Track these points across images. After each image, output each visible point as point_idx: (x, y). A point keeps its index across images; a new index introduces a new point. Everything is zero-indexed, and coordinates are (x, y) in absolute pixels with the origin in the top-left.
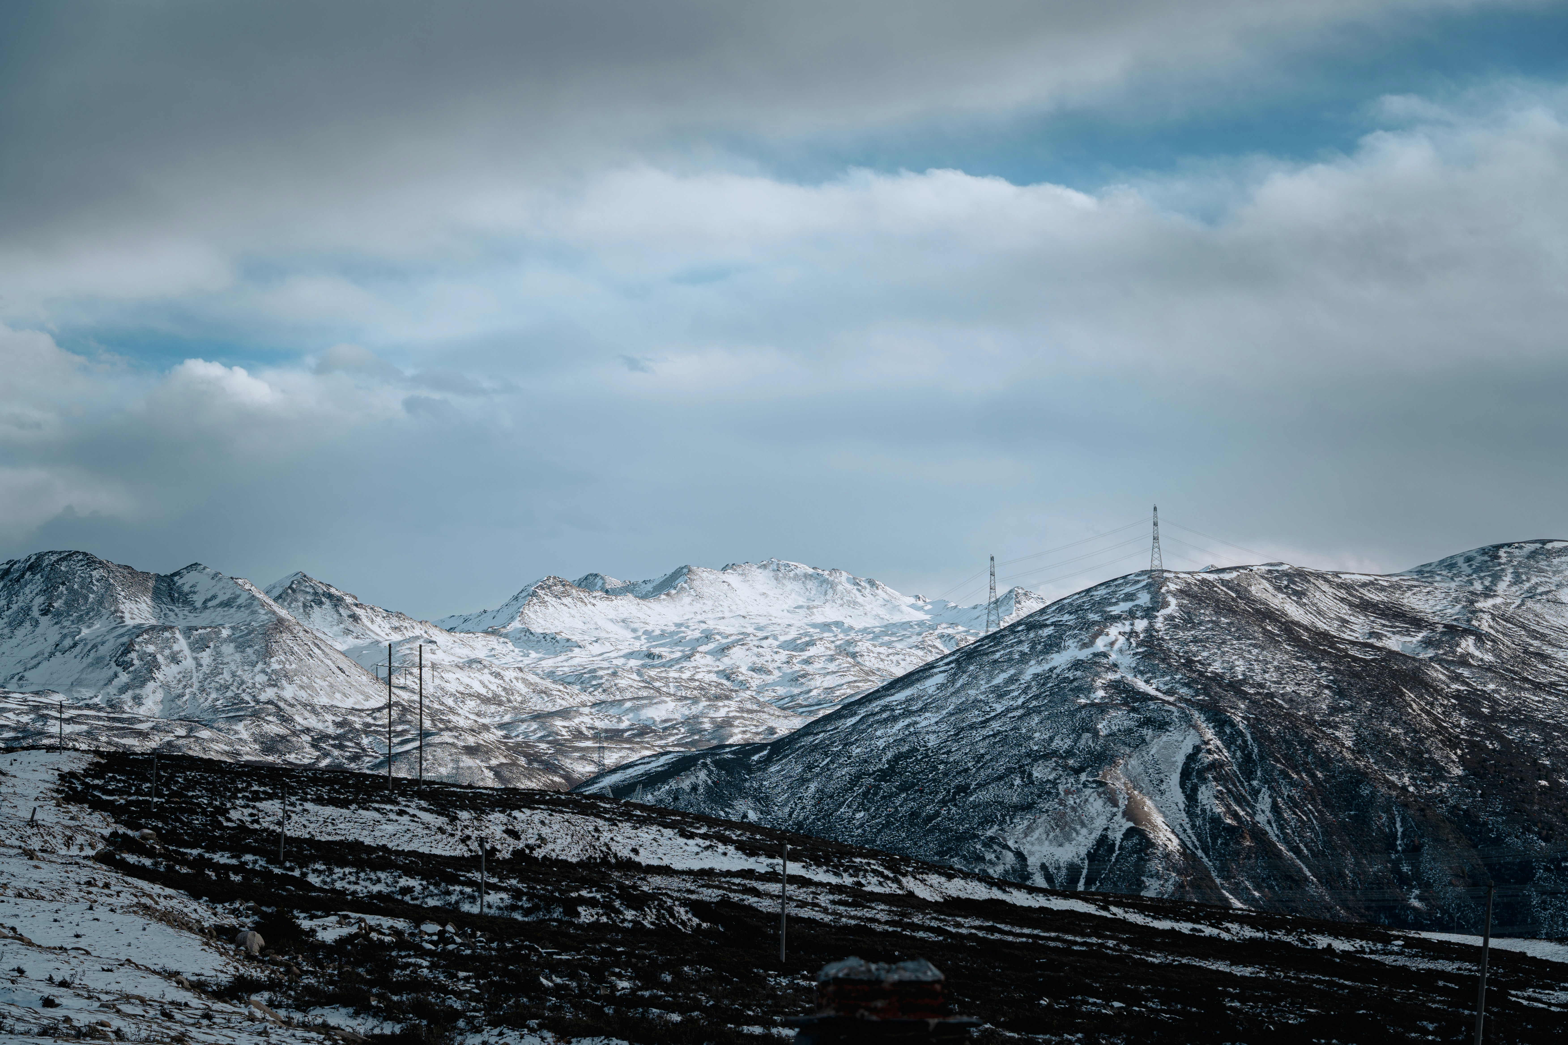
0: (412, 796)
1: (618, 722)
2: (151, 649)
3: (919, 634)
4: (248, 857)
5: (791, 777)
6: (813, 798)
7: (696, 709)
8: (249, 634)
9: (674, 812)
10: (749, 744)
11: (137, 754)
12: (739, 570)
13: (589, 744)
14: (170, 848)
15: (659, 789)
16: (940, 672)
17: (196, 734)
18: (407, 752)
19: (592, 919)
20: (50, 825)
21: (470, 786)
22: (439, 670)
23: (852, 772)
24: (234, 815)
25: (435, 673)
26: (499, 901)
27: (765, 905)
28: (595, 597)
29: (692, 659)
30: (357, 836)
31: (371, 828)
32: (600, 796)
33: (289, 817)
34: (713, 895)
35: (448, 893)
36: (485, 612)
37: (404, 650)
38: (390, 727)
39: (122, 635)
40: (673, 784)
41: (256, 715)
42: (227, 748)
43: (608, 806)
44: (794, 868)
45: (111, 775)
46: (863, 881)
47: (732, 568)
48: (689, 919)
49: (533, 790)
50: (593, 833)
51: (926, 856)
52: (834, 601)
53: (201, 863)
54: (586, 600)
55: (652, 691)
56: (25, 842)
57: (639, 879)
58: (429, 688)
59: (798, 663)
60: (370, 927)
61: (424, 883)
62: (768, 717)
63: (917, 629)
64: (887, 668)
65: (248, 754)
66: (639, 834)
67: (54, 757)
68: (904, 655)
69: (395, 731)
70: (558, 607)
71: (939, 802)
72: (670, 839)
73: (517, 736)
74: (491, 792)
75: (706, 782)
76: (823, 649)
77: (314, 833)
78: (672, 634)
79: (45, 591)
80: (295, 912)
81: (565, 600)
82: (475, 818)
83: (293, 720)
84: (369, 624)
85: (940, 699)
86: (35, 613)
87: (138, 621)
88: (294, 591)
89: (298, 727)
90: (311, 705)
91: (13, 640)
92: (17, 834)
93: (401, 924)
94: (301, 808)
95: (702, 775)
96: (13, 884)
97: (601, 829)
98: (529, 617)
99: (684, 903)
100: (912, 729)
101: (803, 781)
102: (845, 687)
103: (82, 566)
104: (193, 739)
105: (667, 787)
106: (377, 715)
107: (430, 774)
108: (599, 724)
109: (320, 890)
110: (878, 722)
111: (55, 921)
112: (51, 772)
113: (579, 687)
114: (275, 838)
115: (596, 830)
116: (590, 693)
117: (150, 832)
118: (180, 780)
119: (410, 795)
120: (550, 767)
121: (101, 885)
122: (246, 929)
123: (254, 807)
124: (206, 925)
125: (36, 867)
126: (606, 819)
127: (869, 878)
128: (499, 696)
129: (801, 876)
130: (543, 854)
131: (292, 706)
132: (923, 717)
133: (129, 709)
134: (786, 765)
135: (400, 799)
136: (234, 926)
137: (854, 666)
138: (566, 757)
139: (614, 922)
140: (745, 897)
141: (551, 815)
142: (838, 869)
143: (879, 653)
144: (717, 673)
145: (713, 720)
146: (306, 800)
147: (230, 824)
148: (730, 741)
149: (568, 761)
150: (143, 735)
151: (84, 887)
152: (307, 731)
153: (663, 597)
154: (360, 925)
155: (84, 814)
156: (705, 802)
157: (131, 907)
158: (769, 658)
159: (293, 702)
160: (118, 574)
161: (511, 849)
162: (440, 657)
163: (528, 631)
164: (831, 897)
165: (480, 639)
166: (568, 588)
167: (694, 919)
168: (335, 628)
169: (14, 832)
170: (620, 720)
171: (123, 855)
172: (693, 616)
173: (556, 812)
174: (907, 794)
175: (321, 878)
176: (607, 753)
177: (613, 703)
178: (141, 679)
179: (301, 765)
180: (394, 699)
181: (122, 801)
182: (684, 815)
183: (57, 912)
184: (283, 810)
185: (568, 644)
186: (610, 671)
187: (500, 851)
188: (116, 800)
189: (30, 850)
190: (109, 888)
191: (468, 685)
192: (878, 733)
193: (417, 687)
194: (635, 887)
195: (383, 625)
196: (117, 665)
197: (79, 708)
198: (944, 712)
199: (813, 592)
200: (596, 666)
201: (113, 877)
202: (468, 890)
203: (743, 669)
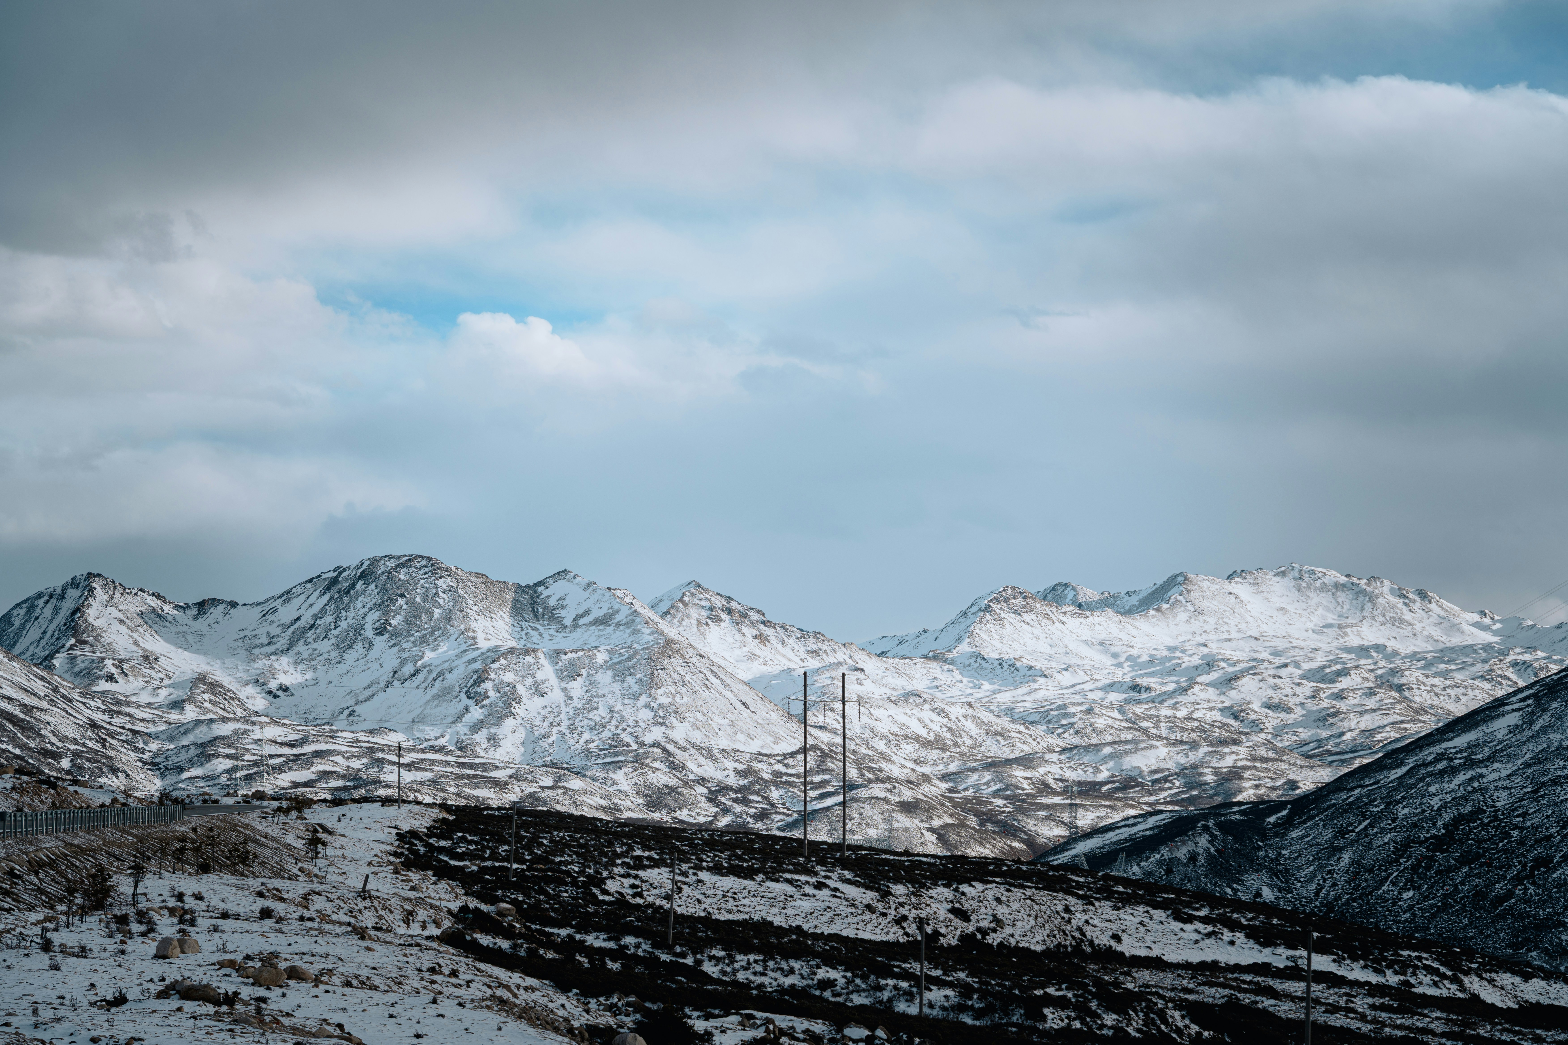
0: (834, 865)
1: (1094, 773)
2: (509, 677)
3: (1485, 661)
4: (629, 940)
5: (1318, 844)
6: (1347, 872)
7: (1194, 757)
8: (630, 658)
9: (1167, 889)
10: (1263, 802)
11: (492, 809)
12: (1250, 579)
13: (1058, 800)
14: (533, 926)
15: (1148, 858)
16: (1514, 710)
17: (566, 785)
18: (827, 809)
19: (1062, 1024)
20: (386, 896)
21: (906, 853)
22: (867, 706)
23: (1398, 839)
24: (612, 886)
25: (862, 709)
26: (943, 999)
27: (1285, 1009)
28: (1065, 613)
29: (1189, 692)
30: (764, 915)
31: (781, 905)
32: (1072, 867)
33: (680, 890)
34: (1217, 995)
35: (880, 988)
36: (925, 631)
37: (823, 679)
38: (805, 778)
39: (474, 660)
40: (1165, 852)
41: (638, 760)
42: (603, 802)
43: (1082, 880)
44: (1322, 962)
45: (460, 834)
46: (1412, 981)
47: (1240, 576)
48: (1186, 1026)
49: (986, 858)
50: (1063, 914)
51: (1495, 948)
52: (1373, 618)
53: (570, 946)
54: (1053, 617)
55: (1138, 733)
56: (355, 917)
57: (1121, 973)
58: (854, 728)
59: (1327, 698)
60: (781, 1030)
61: (849, 975)
62: (1287, 767)
63: (1483, 655)
64: (1444, 704)
65: (629, 809)
66: (1122, 916)
67: (391, 811)
68: (1466, 687)
69: (811, 783)
70: (1018, 625)
71: (1512, 879)
72: (1162, 923)
73: (966, 789)
74: (932, 861)
75: (1207, 850)
76: (1359, 680)
77: (710, 910)
78: (1164, 660)
79: (380, 605)
80: (687, 1010)
81: (1026, 617)
82: (913, 893)
83: (684, 768)
84: (779, 646)
85: (1513, 745)
86: (369, 632)
87: (494, 643)
88: (685, 605)
89: (692, 777)
90: (706, 749)
91: (342, 666)
92: (346, 908)
93: (818, 1027)
94: (694, 878)
95: (1203, 841)
96: (340, 969)
97: (1072, 909)
98: (981, 638)
99: (1180, 1005)
100: (1476, 784)
101: (1334, 850)
102: (1388, 729)
103: (426, 573)
104: (561, 791)
105: (1158, 856)
106: (790, 761)
107: (855, 837)
108: (1070, 775)
109: (718, 982)
110: (1431, 774)
111: (391, 1016)
112: (387, 830)
113: (1044, 728)
114: (662, 916)
115: (1067, 910)
116: (1059, 735)
117: (508, 906)
118: (545, 841)
119: (831, 863)
120: (1008, 830)
121: (447, 972)
122: (625, 1030)
123: (636, 877)
124: (576, 1024)
125: (369, 949)
126: (1079, 897)
127: (1420, 976)
128: (943, 739)
129: (1332, 973)
130: (999, 940)
131: (684, 749)
132: (1490, 769)
133: (483, 752)
134: (1311, 829)
135: (818, 868)
136: (611, 1027)
137: (1400, 702)
138: (1029, 816)
139: (1090, 1028)
140: (1258, 998)
141: (1008, 890)
142: (1380, 964)
143: (1432, 686)
144: (1222, 710)
145: (1216, 771)
146: (701, 869)
147: (606, 898)
148: (1239, 798)
149: (1032, 822)
150: (500, 785)
151: (426, 975)
152: (702, 781)
153: (1152, 612)
154: (767, 1028)
155: (427, 883)
156: (1206, 876)
157: (483, 1000)
158: (1289, 691)
159: (684, 744)
160: (469, 584)
161: (958, 933)
162: (868, 688)
163: (980, 656)
164: (1370, 1000)
165: (918, 666)
166: (1030, 601)
167: (1193, 1026)
168: (737, 652)
169: (342, 905)
170: (1097, 770)
171: (475, 935)
172: (1190, 637)
173: (1015, 887)
174: (1470, 868)
175: (719, 967)
176: (1080, 813)
177: (1087, 748)
178: (496, 716)
179: (695, 824)
180: (810, 741)
181: (474, 868)
182: (1179, 892)
183: (393, 1005)
184: (673, 880)
185: (1030, 673)
186: (1084, 708)
187: (944, 936)
188: (466, 867)
189: (361, 928)
190: (457, 977)
191: (903, 725)
192: (1432, 789)
193: (839, 727)
194: (1117, 984)
195: (797, 647)
196: (469, 698)
197: (422, 751)
198: (1519, 762)
199: (1347, 607)
200: (1066, 701)
201: (463, 963)
202: (904, 985)
203: (1256, 706)
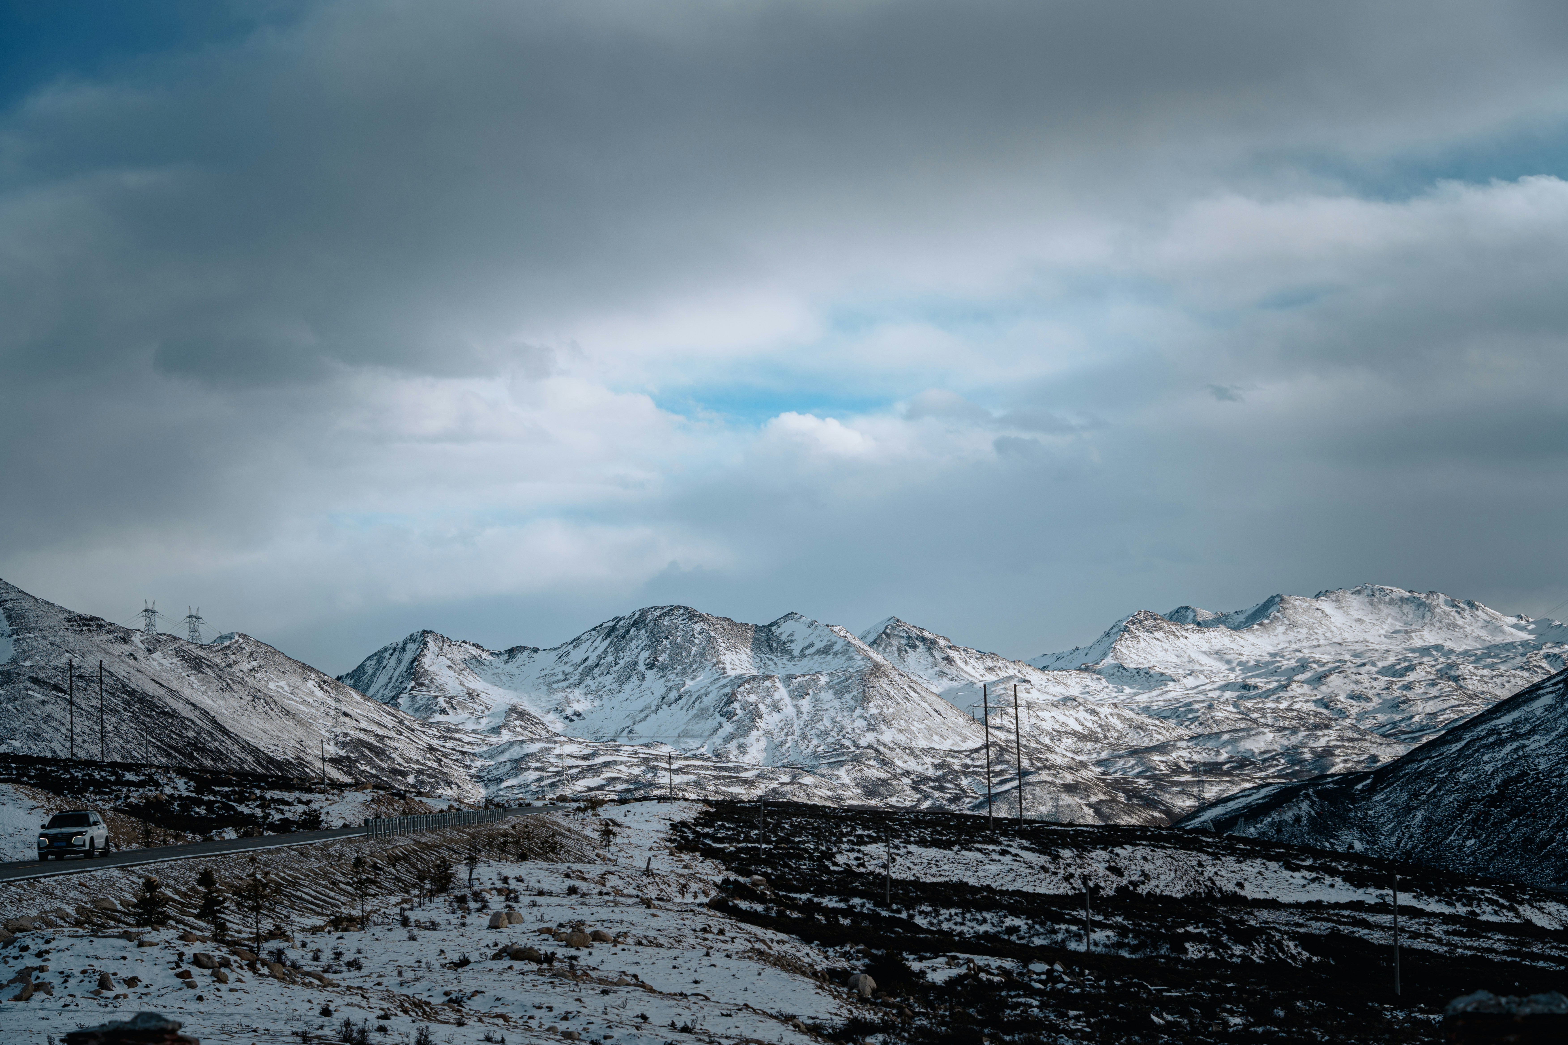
0: (1014, 836)
1: (1216, 755)
2: (753, 698)
3: (1523, 655)
4: (856, 901)
5: (1396, 805)
6: (1421, 826)
7: (1295, 740)
8: (846, 680)
9: (1279, 845)
10: (1351, 773)
11: (744, 802)
12: (1333, 597)
13: (1188, 778)
14: (780, 893)
15: (1262, 821)
16: (1548, 693)
17: (800, 781)
18: (1006, 792)
19: (1200, 955)
20: (665, 874)
21: (1071, 824)
22: (1034, 709)
23: (1461, 798)
24: (840, 859)
25: (1031, 712)
26: (1105, 938)
27: (1377, 937)
28: (1187, 630)
29: (1289, 689)
30: (961, 877)
31: (974, 869)
32: (1202, 830)
33: (894, 860)
34: (1322, 928)
35: (1055, 932)
36: (1077, 649)
37: (999, 690)
38: (988, 768)
39: (724, 686)
40: (1275, 816)
41: (856, 760)
42: (830, 793)
43: (1210, 840)
44: (1405, 899)
45: (720, 823)
46: (1478, 911)
47: (1325, 595)
48: (1299, 953)
49: (1134, 826)
50: (1197, 868)
51: (1542, 882)
52: (1432, 624)
53: (810, 908)
54: (1178, 633)
55: (1249, 723)
56: (642, 891)
57: (1245, 913)
58: (1026, 728)
59: (1398, 689)
60: (979, 967)
61: (1030, 922)
62: (1369, 745)
63: (1521, 650)
64: (1492, 690)
65: (850, 798)
66: (1243, 868)
67: (665, 807)
68: (1509, 676)
69: (993, 772)
70: (1151, 641)
71: (1553, 827)
72: (1275, 872)
73: (1116, 772)
74: (1091, 830)
75: (1309, 813)
76: (1423, 673)
77: (918, 875)
78: (1267, 664)
79: (649, 646)
80: (904, 954)
81: (1157, 635)
82: (1077, 856)
83: (892, 764)
84: (963, 665)
85: (1549, 720)
86: (642, 667)
87: (739, 672)
88: (888, 636)
89: (898, 771)
90: (909, 748)
91: (621, 694)
92: (634, 884)
93: (1008, 964)
94: (905, 850)
95: (1305, 806)
96: (633, 932)
97: (1204, 863)
98: (1122, 653)
99: (1293, 936)
100: (1521, 753)
101: (1409, 809)
102: (1448, 711)
103: (684, 620)
104: (796, 786)
105: (1270, 819)
106: (975, 755)
107: (1030, 813)
108: (1196, 757)
109: (928, 931)
110: (1484, 746)
111: (674, 967)
112: (663, 822)
113: (1175, 721)
114: (881, 881)
115: (1200, 864)
116: (1186, 727)
117: (760, 878)
118: (786, 826)
119: (1011, 834)
120: (1150, 803)
121: (716, 931)
122: (857, 972)
123: (859, 851)
124: (819, 968)
125: (654, 915)
126: (1209, 854)
127: (1483, 907)
128: (1095, 733)
129: (1413, 907)
130: (1147, 890)
131: (891, 749)
132: (1531, 740)
133: (734, 758)
134: (1391, 793)
135: (1002, 839)
136: (846, 969)
137: (1456, 690)
138: (1166, 792)
139: (1222, 957)
140: (1355, 929)
141: (1153, 851)
142: (1451, 899)
143: (1482, 676)
144: (1315, 702)
145: (1313, 750)
146: (910, 843)
147: (836, 868)
148: (1332, 771)
149: (1168, 796)
150: (746, 782)
151: (700, 934)
152: (907, 773)
153: (1256, 627)
154: (969, 966)
155: (696, 862)
156: (1309, 834)
157: (746, 952)
158: (1368, 685)
159: (892, 745)
160: (718, 626)
161: (1114, 886)
162: (1034, 695)
163: (1121, 667)
164: (1445, 927)
165: (1073, 676)
166: (1159, 621)
167: (1304, 953)
168: (930, 671)
169: (631, 881)
170: (1218, 753)
171: (736, 902)
172: (1287, 645)
173: (1158, 848)
174: (1519, 820)
175: (928, 920)
176: (1207, 787)
177: (1210, 736)
178: (744, 729)
179: (903, 808)
180: (991, 739)
181: (732, 849)
182: (1288, 847)
183: (675, 959)
184: (888, 853)
185: (1162, 678)
186: (1205, 704)
187: (1103, 889)
188: (726, 848)
189: (647, 899)
190: (724, 934)
191: (1063, 723)
192: (1486, 758)
193: (1013, 727)
194: (1242, 922)
195: (977, 666)
196: (721, 715)
197: (687, 759)
198: (1554, 734)
199: (1410, 616)
200: (1191, 700)
201: (727, 923)
202: (1074, 928)
203: (1342, 698)
